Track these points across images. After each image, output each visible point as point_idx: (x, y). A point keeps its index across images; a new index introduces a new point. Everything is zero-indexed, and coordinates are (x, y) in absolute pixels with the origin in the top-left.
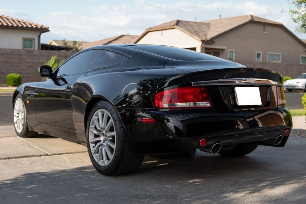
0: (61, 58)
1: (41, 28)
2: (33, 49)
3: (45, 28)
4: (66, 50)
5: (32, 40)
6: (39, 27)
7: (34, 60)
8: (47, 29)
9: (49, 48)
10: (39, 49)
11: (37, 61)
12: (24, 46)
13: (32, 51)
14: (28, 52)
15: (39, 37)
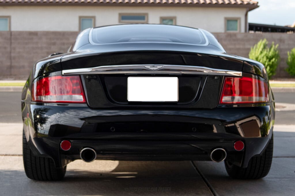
0: (273, 43)
1: (248, 4)
2: (238, 31)
3: (254, 4)
4: (294, 32)
5: (236, 20)
6: (245, 3)
7: (237, 47)
8: (255, 5)
9: (269, 29)
10: (246, 31)
11: (241, 47)
12: (227, 28)
13: (235, 35)
14: (229, 36)
15: (246, 15)
